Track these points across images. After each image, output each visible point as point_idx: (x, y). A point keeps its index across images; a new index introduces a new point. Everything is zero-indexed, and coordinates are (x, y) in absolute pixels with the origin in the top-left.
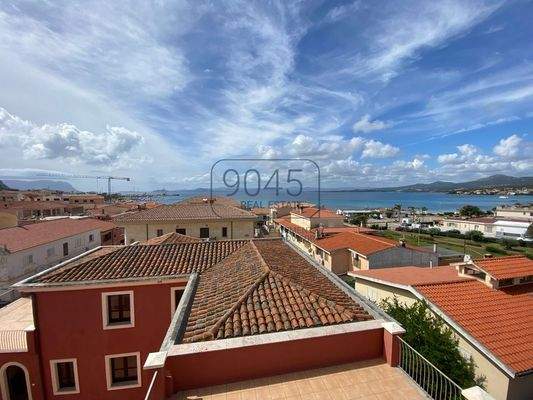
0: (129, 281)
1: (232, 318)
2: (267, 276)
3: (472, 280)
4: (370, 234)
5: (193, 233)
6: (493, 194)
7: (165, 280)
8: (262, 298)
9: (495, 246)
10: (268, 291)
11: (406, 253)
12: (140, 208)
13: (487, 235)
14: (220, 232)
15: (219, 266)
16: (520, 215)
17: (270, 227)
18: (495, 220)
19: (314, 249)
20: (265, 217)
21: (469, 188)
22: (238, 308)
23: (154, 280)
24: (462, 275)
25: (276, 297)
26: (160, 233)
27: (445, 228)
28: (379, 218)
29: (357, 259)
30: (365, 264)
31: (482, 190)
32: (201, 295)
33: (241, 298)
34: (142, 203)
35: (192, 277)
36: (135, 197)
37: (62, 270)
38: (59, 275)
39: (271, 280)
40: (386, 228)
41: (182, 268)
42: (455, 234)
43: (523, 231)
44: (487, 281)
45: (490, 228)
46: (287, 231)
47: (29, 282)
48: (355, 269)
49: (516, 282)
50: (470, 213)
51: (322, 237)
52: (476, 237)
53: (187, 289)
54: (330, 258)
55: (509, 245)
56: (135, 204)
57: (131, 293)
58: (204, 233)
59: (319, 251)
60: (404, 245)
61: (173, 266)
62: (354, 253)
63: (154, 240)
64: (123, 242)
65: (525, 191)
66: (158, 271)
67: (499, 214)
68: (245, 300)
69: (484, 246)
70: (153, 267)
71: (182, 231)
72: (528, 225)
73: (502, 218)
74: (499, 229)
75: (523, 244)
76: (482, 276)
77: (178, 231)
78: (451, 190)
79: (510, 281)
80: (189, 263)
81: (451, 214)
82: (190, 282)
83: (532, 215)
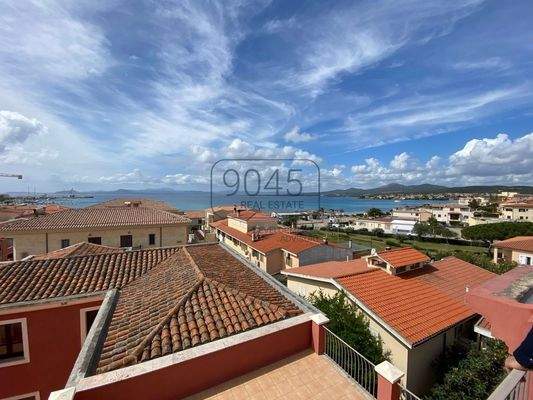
0: (20, 306)
1: (160, 334)
2: (202, 284)
3: (377, 270)
4: (300, 234)
5: (111, 242)
7: (71, 300)
8: (196, 308)
9: (392, 240)
10: (202, 300)
11: (329, 250)
12: (36, 213)
13: (386, 231)
14: (147, 239)
15: (144, 278)
16: (408, 215)
17: (206, 232)
18: (391, 220)
19: (250, 251)
20: (200, 221)
21: (374, 194)
22: (168, 323)
23: (56, 302)
24: (370, 266)
25: (211, 305)
26: (65, 243)
27: (357, 227)
29: (289, 258)
30: (295, 262)
31: (383, 196)
32: (121, 314)
33: (170, 312)
34: (39, 207)
35: (110, 293)
36: (31, 200)
39: (206, 288)
40: (312, 228)
41: (95, 285)
42: (364, 232)
43: (411, 228)
44: (388, 270)
45: (389, 226)
46: (224, 235)
48: (287, 267)
49: (408, 269)
50: (375, 214)
51: (258, 239)
52: (379, 233)
53: (103, 309)
54: (265, 259)
55: (401, 240)
56: (29, 209)
57: (24, 321)
58: (126, 241)
59: (255, 253)
60: (326, 243)
61: (83, 282)
62: (286, 252)
63: (57, 253)
64: (11, 257)
65: (412, 197)
66: (61, 290)
67: (395, 214)
68: (176, 313)
69: (385, 240)
70: (54, 286)
71: (97, 241)
72: (414, 223)
73: (397, 218)
74: (394, 227)
75: (411, 238)
76: (384, 265)
77: (90, 240)
78: (360, 195)
79: (403, 268)
80: (105, 278)
81: (361, 215)
82: (106, 300)
83: (417, 215)
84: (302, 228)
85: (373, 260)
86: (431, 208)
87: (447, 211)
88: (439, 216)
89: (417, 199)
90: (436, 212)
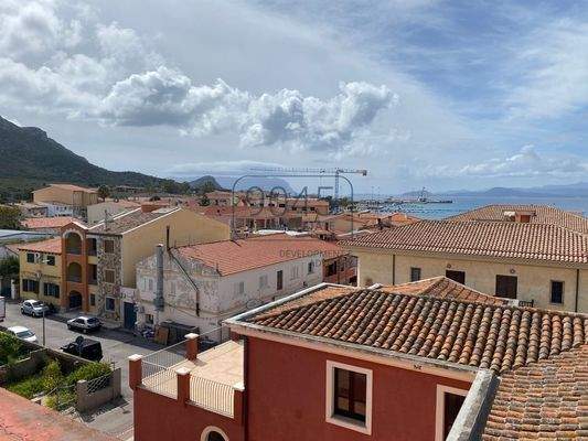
0: (368, 352)
5: (481, 285)
7: (427, 366)
12: (381, 225)
14: (545, 292)
23: (407, 362)
26: (415, 274)
34: (384, 216)
35: (481, 376)
36: (374, 205)
37: (278, 311)
38: (275, 317)
41: (460, 352)
47: (243, 320)
56: (374, 216)
57: (369, 373)
58: (506, 286)
61: (442, 342)
63: (405, 287)
64: (353, 281)
66: (416, 345)
70: (406, 336)
77: (450, 274)
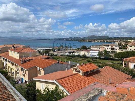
4: (48, 58)
6: (91, 42)
9: (89, 59)
11: (60, 66)
13: (87, 56)
16: (96, 49)
18: (90, 51)
19: (20, 68)
21: (85, 40)
24: (74, 72)
27: (76, 54)
28: (55, 51)
29: (40, 71)
30: (43, 72)
31: (88, 40)
40: (57, 55)
42: (79, 56)
43: (97, 54)
44: (81, 74)
45: (88, 53)
46: (6, 60)
48: (39, 75)
50: (84, 48)
51: (25, 62)
52: (84, 57)
54: (27, 72)
55: (93, 59)
59: (22, 70)
60: (59, 62)
62: (38, 68)
65: (99, 41)
67: (91, 48)
72: (98, 52)
73: (92, 50)
74: (90, 54)
75: (96, 58)
76: (79, 72)
78: (79, 40)
81: (79, 49)
83: (100, 48)
84: (51, 56)
85: (75, 70)
86: (105, 46)
87: (110, 47)
88: (108, 49)
89: (101, 42)
90: (106, 47)
